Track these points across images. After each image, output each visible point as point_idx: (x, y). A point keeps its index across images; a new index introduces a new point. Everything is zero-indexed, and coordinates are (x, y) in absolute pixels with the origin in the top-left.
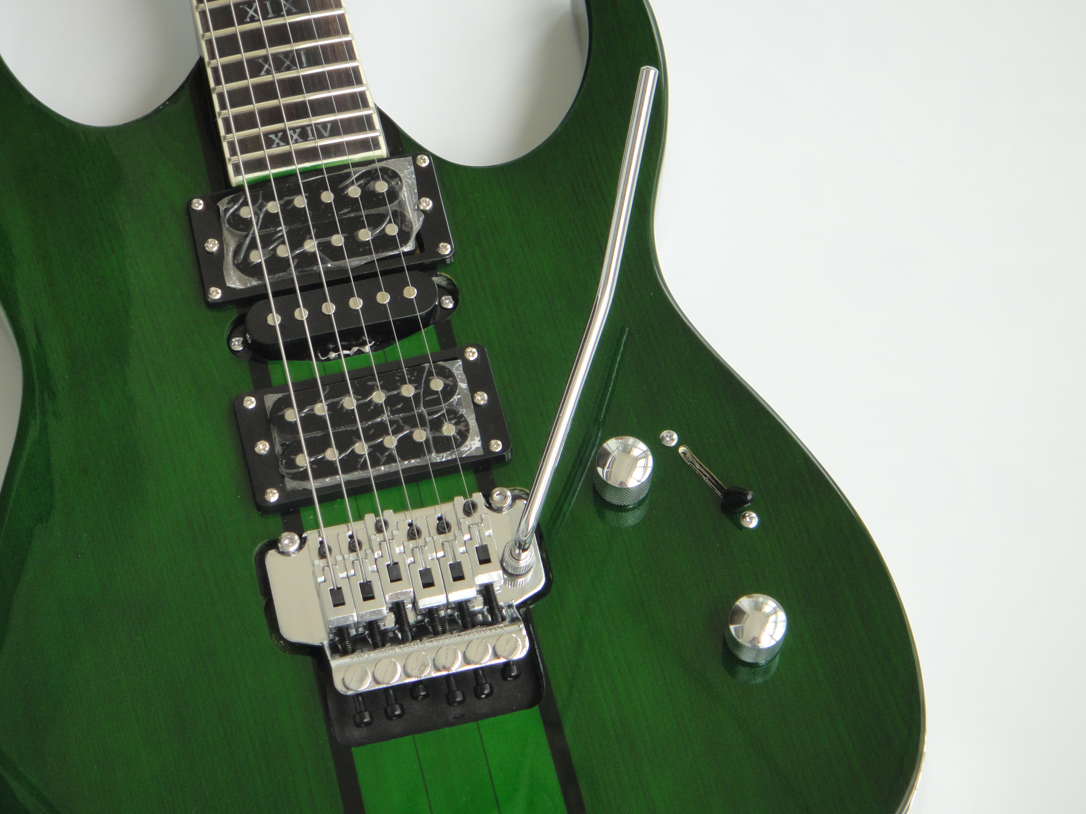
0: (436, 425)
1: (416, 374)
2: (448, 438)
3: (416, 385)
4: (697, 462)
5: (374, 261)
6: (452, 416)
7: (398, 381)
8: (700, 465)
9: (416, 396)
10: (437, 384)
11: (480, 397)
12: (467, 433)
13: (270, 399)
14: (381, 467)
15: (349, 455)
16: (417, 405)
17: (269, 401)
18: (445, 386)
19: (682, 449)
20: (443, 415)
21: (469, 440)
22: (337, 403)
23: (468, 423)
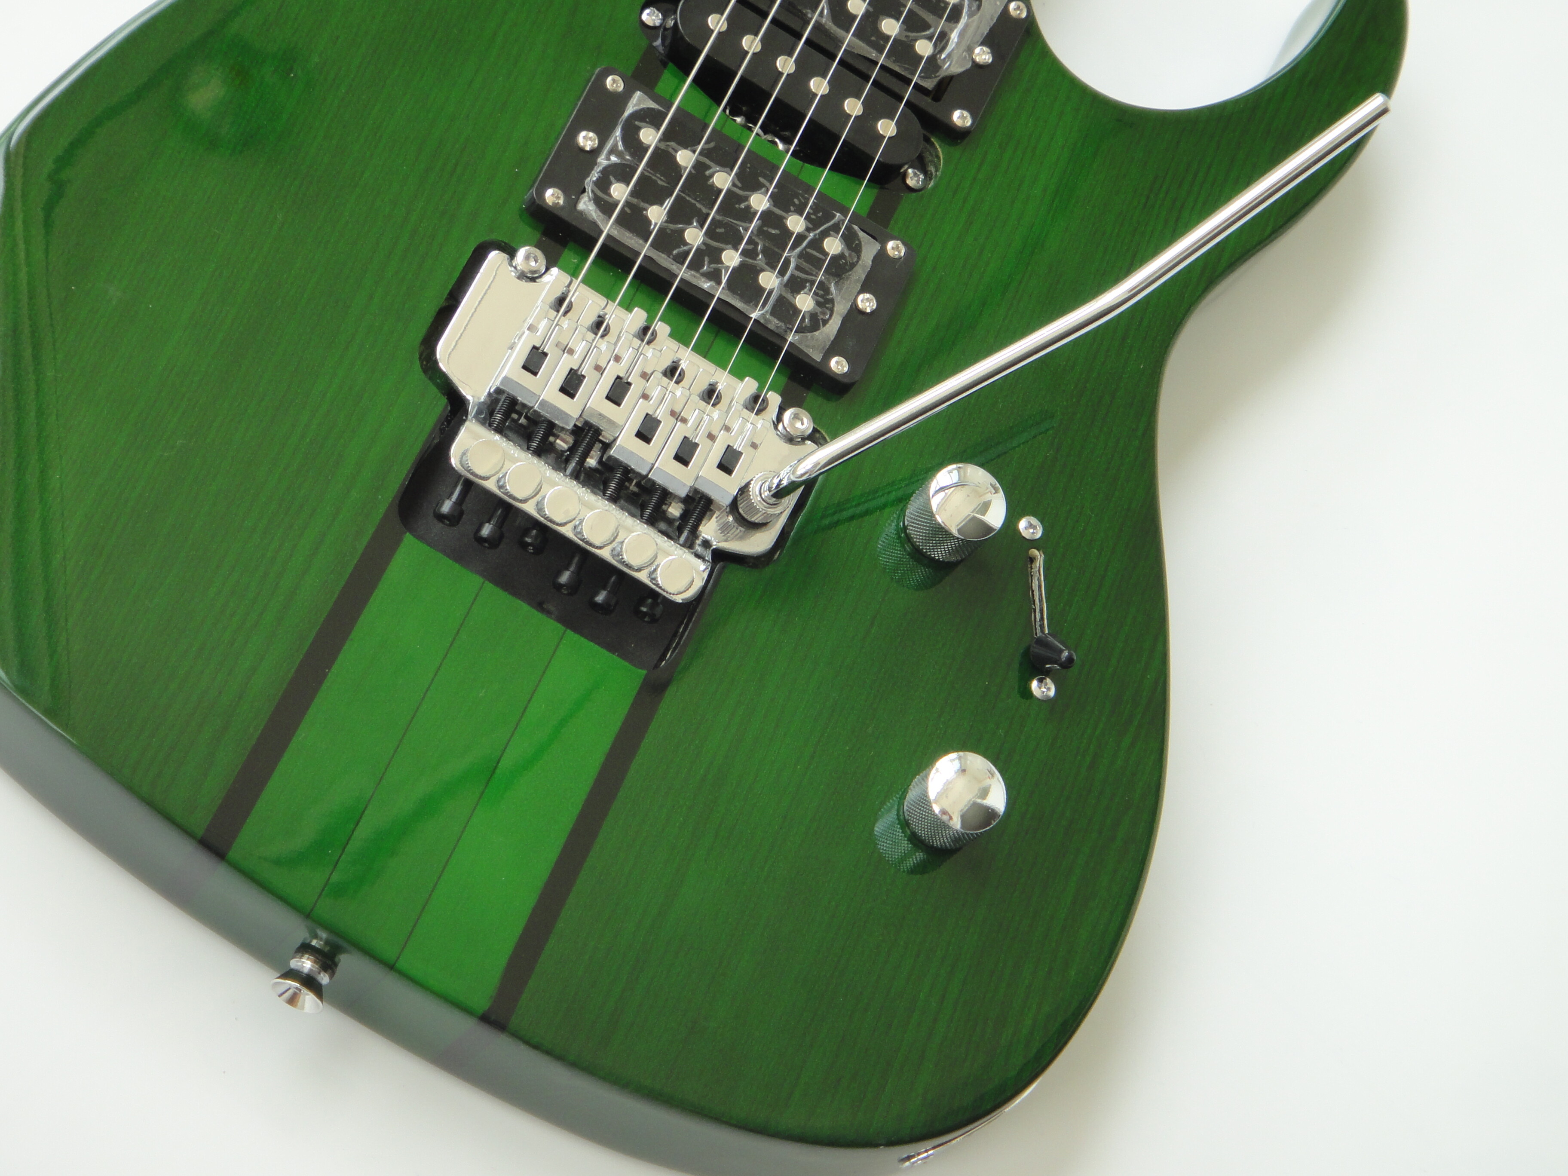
0: (795, 286)
1: (820, 214)
2: (797, 311)
3: (810, 226)
4: (1039, 580)
5: (877, 63)
6: (821, 292)
7: (794, 205)
8: (1040, 587)
9: (801, 238)
10: (833, 246)
11: (867, 303)
12: (821, 325)
13: (640, 101)
14: (698, 275)
15: (674, 231)
16: (793, 248)
17: (638, 101)
18: (841, 256)
19: (1034, 552)
20: (812, 283)
21: (817, 333)
22: (709, 168)
23: (831, 316)
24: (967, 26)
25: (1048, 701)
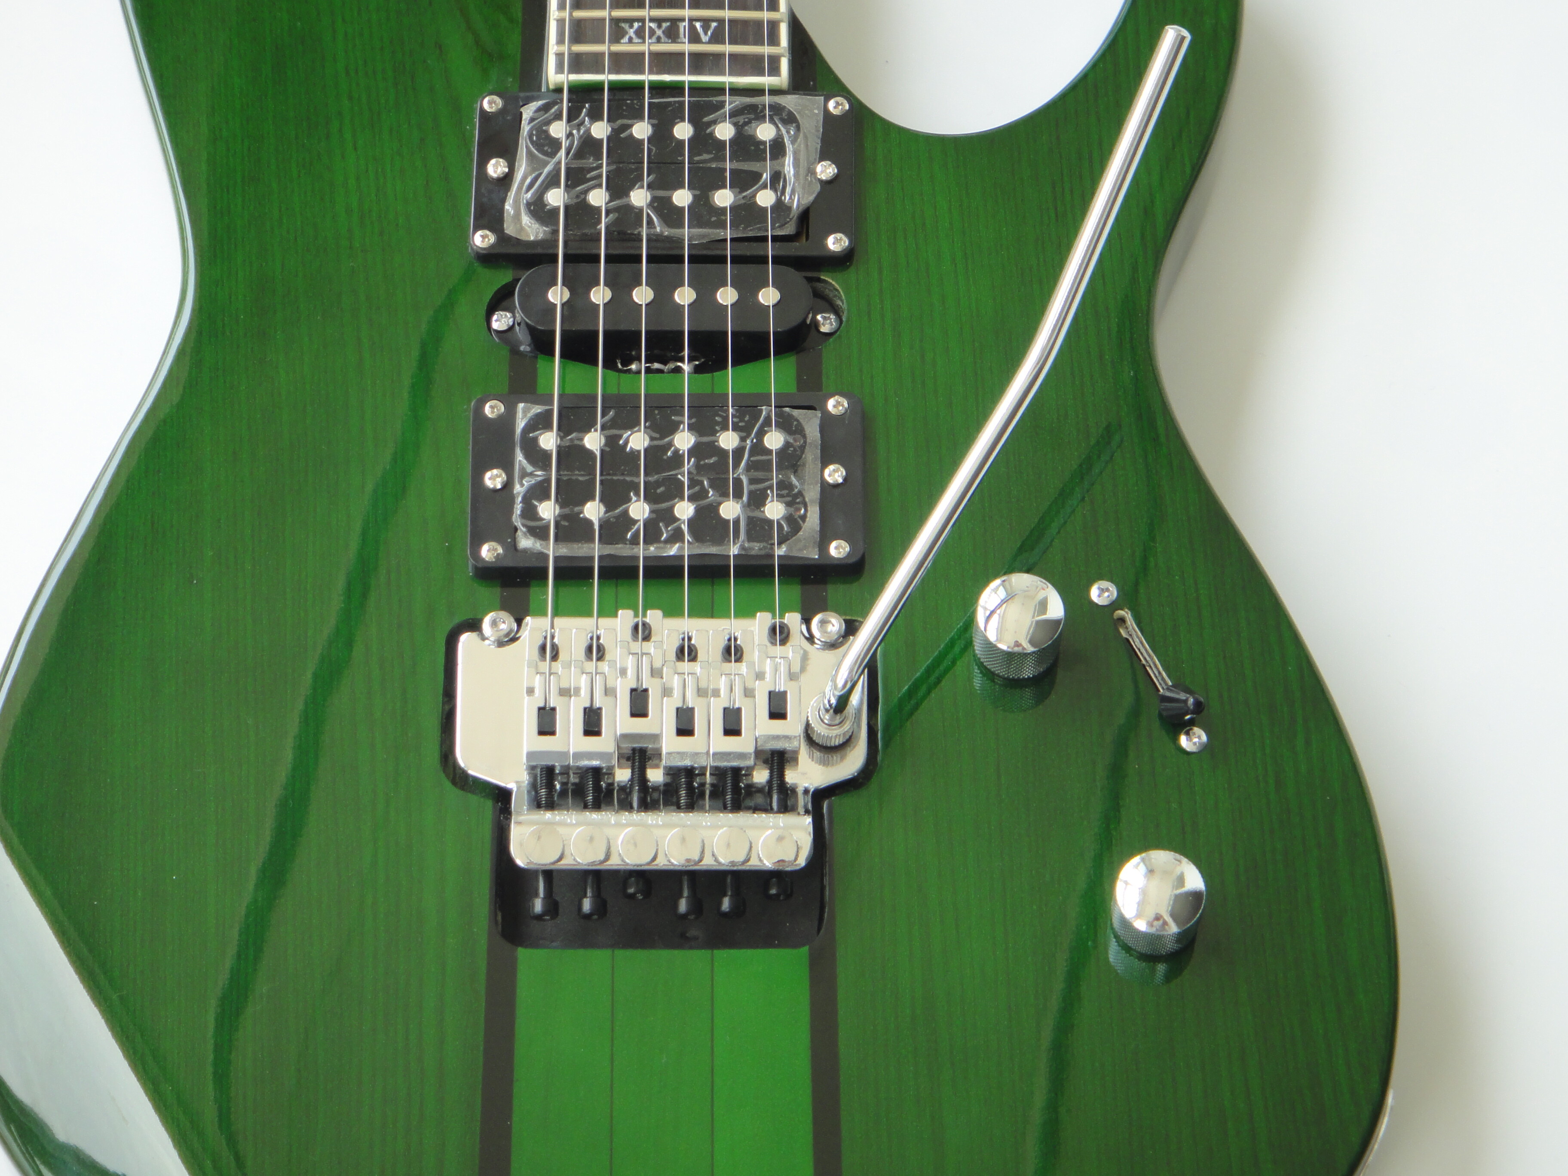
0: (757, 500)
1: (747, 418)
2: (770, 522)
3: (744, 434)
4: (1138, 637)
5: (726, 240)
6: (785, 492)
7: (718, 423)
8: (1142, 643)
9: (739, 452)
10: (774, 440)
11: (834, 474)
12: (801, 522)
13: (525, 411)
14: (662, 545)
15: (617, 517)
16: (736, 465)
17: (524, 414)
18: (787, 445)
19: (1121, 613)
20: (771, 487)
21: (801, 533)
22: (620, 437)
23: (806, 510)
24: (795, 153)
25: (1206, 749)
